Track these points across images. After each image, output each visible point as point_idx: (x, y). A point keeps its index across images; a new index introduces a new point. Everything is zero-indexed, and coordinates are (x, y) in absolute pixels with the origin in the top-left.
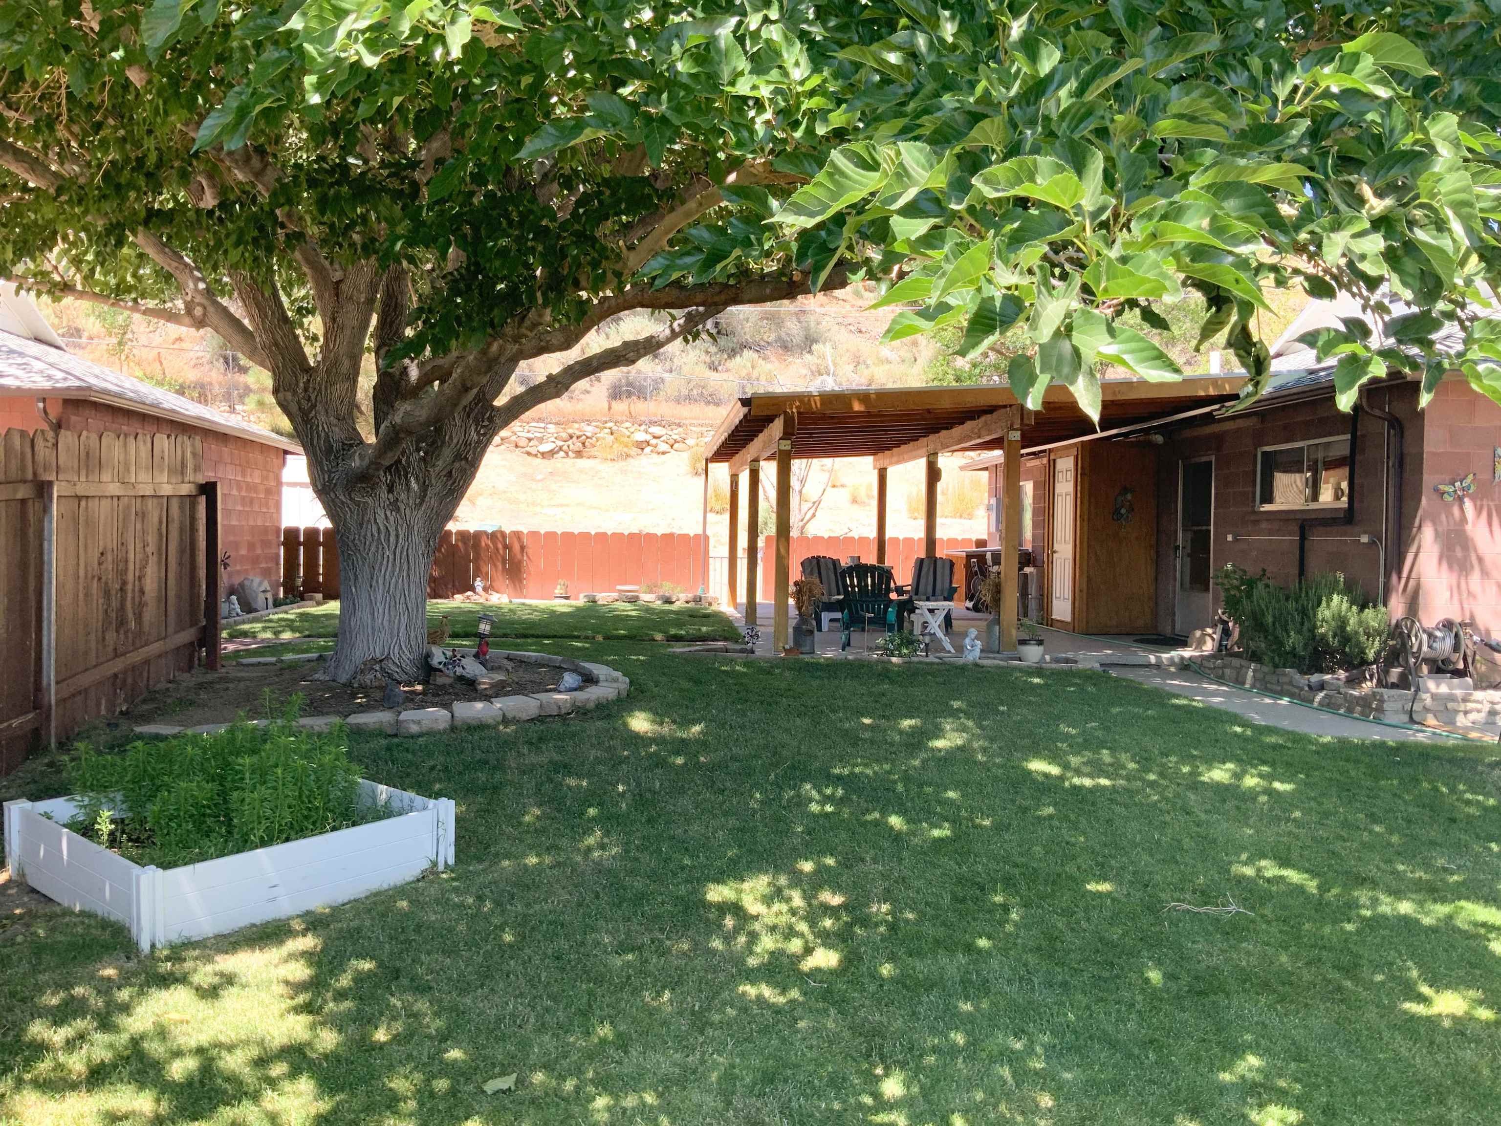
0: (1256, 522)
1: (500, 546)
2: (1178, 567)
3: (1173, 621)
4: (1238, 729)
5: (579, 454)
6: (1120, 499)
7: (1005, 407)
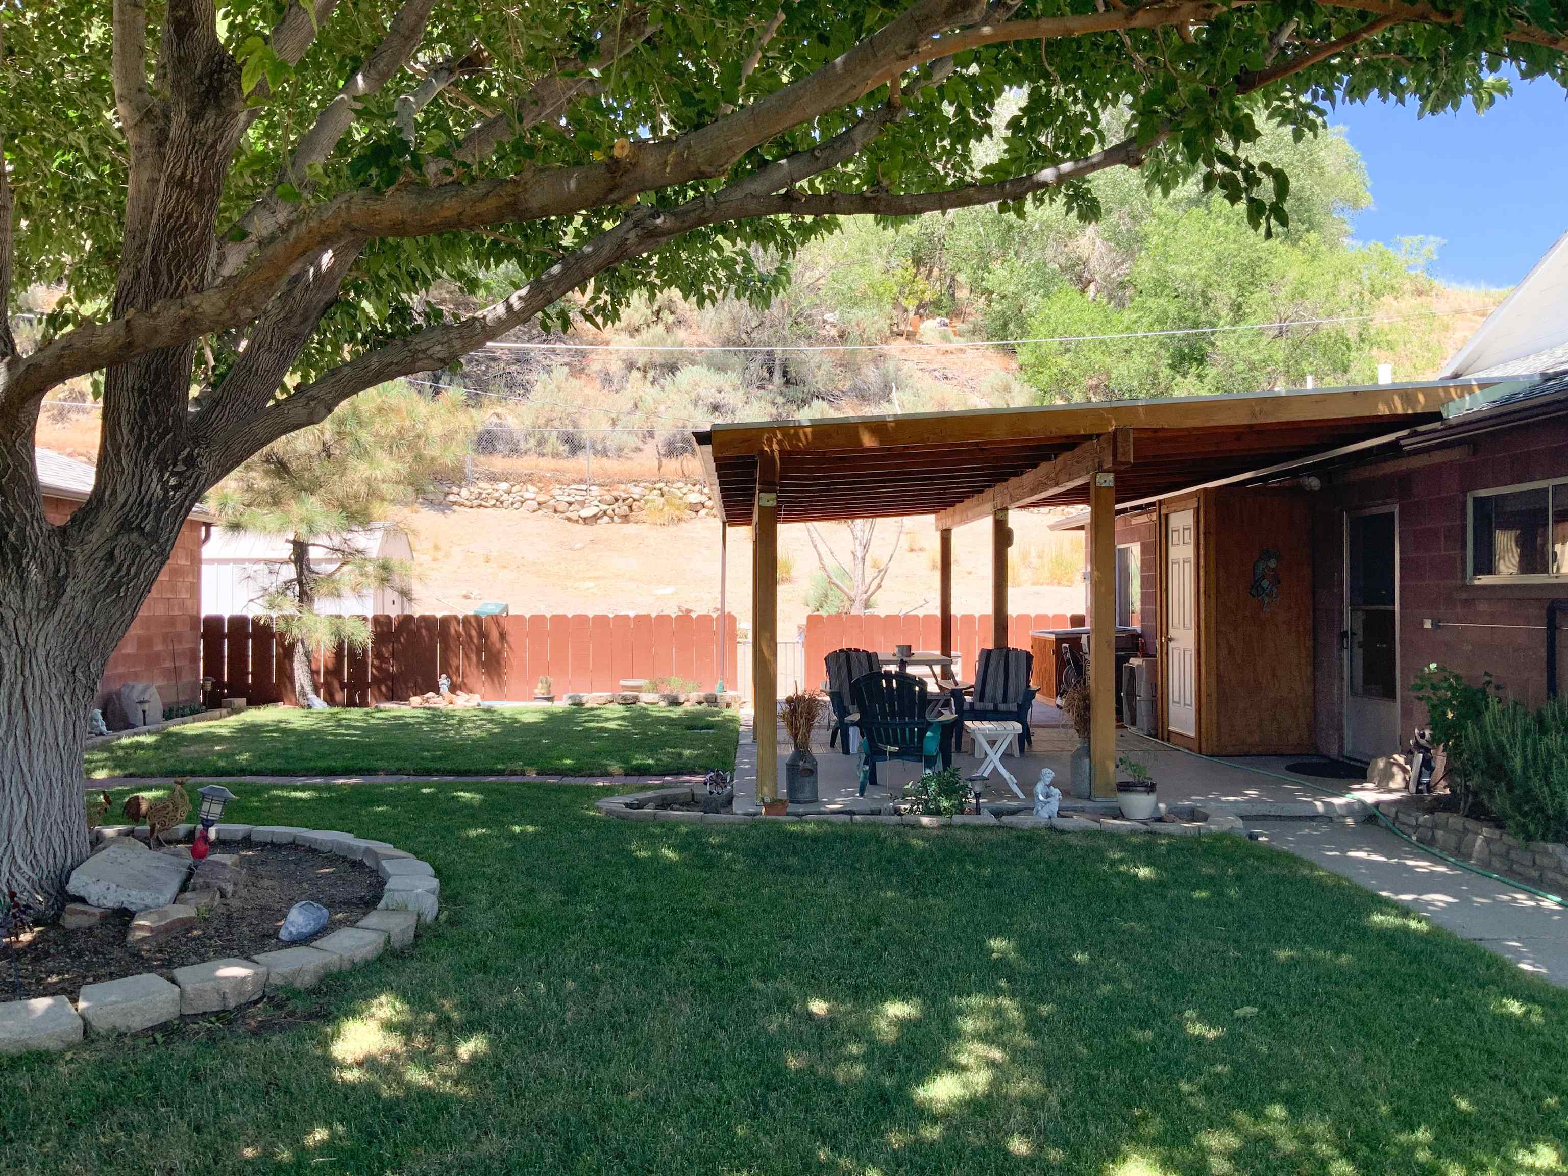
0: (1467, 603)
1: (474, 633)
2: (1346, 662)
3: (1341, 738)
4: (1515, 1007)
5: (625, 518)
6: (1261, 566)
7: (1089, 437)
